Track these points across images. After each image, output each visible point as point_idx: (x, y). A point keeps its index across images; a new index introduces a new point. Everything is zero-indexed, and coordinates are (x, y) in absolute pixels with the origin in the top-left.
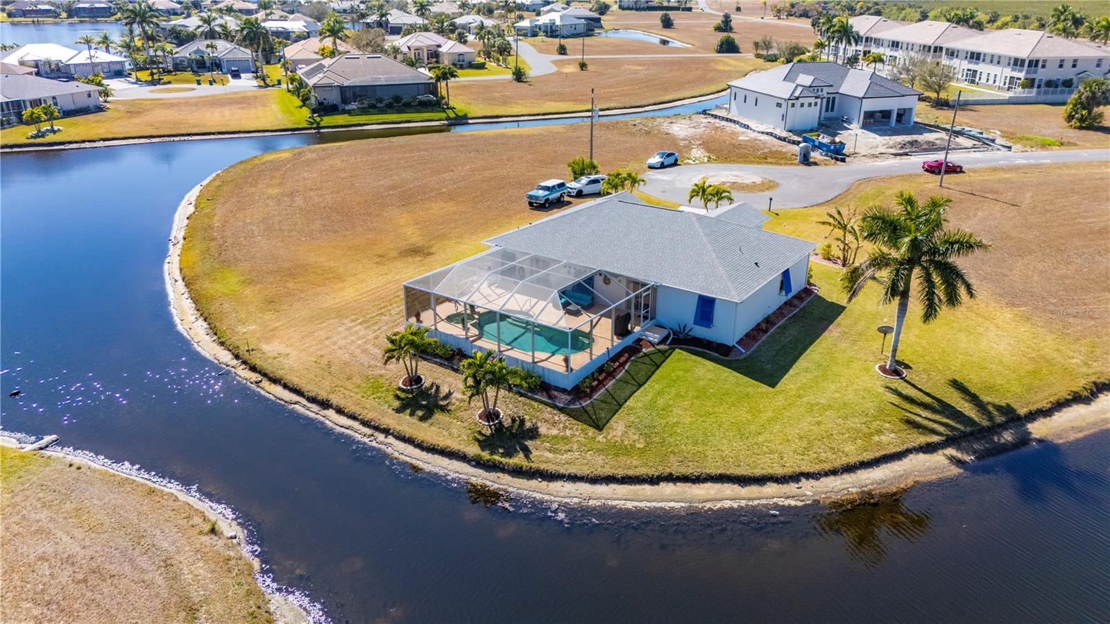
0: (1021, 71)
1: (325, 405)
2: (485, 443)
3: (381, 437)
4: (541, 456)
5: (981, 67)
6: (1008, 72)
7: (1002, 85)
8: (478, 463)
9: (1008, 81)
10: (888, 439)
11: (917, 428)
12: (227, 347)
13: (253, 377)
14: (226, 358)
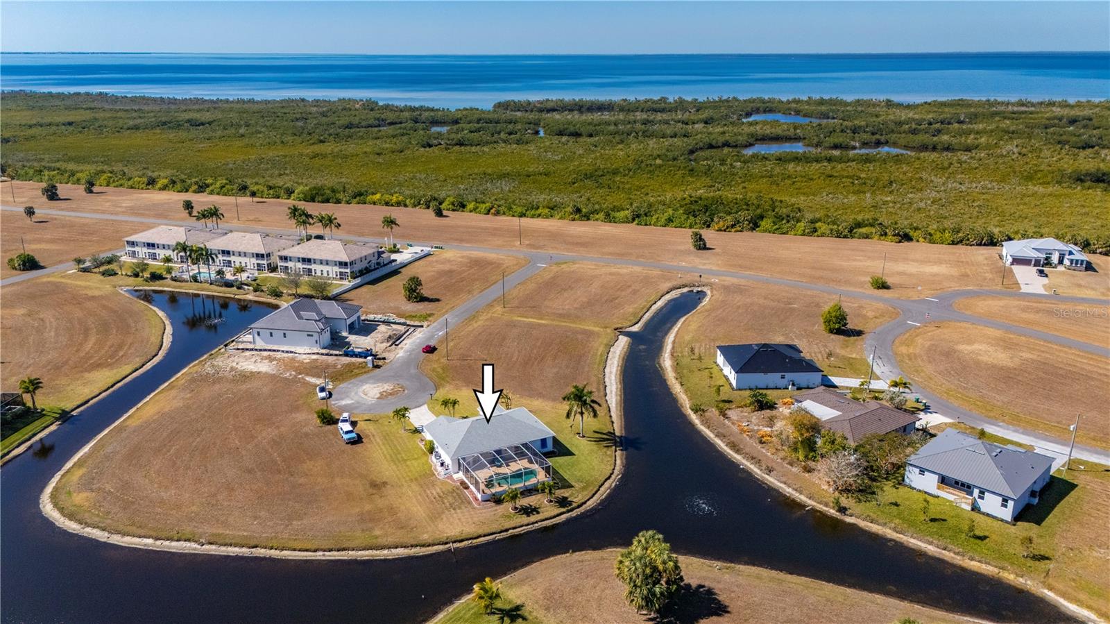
0: (347, 268)
1: (507, 530)
2: (561, 506)
3: (536, 525)
4: (576, 500)
5: (313, 267)
6: (337, 269)
7: (334, 276)
8: (569, 511)
9: (338, 274)
10: (609, 453)
11: (608, 446)
12: (434, 545)
13: (466, 542)
14: (441, 548)
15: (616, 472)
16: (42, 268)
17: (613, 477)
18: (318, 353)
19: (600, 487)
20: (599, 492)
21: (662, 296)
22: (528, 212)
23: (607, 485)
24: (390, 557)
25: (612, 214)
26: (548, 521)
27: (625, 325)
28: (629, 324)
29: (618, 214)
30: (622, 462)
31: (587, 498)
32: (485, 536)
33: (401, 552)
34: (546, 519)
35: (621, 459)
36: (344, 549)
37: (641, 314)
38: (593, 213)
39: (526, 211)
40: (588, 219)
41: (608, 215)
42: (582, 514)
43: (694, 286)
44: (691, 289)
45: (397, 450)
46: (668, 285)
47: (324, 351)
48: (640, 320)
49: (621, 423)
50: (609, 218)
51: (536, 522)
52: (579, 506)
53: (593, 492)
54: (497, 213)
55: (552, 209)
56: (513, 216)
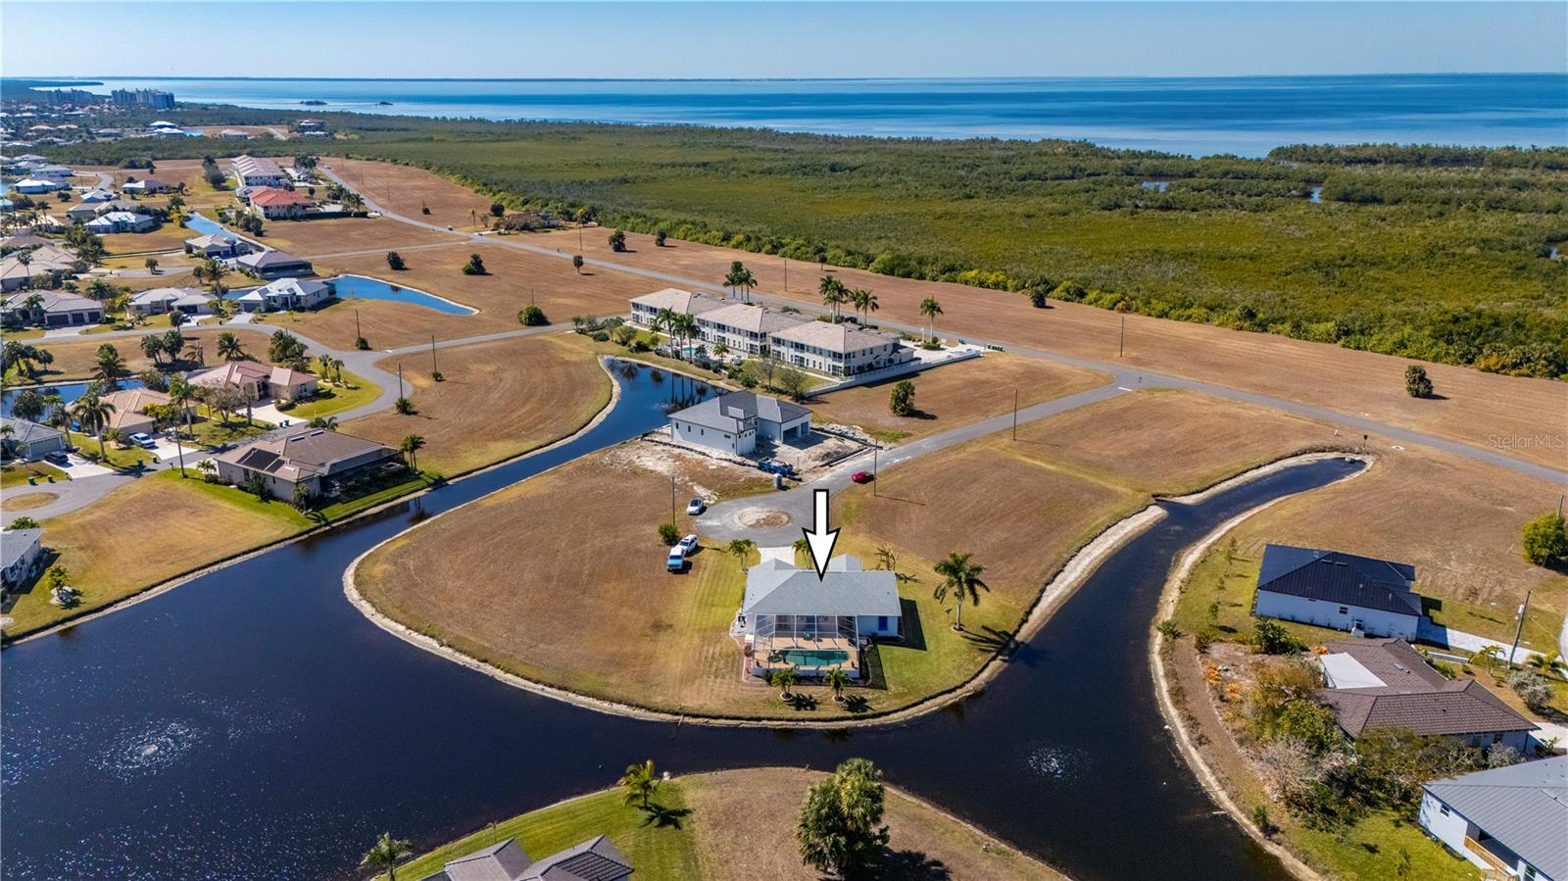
0: (842, 362)
1: (759, 719)
2: (850, 709)
3: (802, 723)
4: (877, 707)
5: (806, 355)
6: (830, 361)
7: (826, 370)
8: (855, 718)
9: (831, 368)
10: (979, 659)
11: (984, 651)
12: (662, 712)
13: (701, 720)
14: (669, 717)
15: (969, 686)
16: (548, 324)
17: (959, 691)
18: (730, 460)
19: (927, 699)
20: (921, 705)
21: (1280, 459)
22: (1172, 311)
23: (939, 700)
24: (607, 712)
25: (1305, 324)
26: (820, 723)
27: (1176, 491)
28: (1184, 490)
29: (1315, 326)
30: (990, 677)
31: (894, 708)
32: (727, 718)
33: (622, 710)
34: (818, 720)
35: (993, 673)
36: (565, 689)
37: (1217, 480)
38: (1275, 321)
39: (1171, 309)
40: (1265, 330)
41: (1297, 326)
42: (873, 726)
43: (1351, 451)
44: (1343, 456)
45: (716, 591)
46: (1305, 444)
47: (739, 459)
48: (1207, 489)
49: (1039, 625)
50: (1298, 331)
51: (803, 720)
52: (874, 716)
53: (909, 703)
54: (1127, 309)
55: (1212, 310)
56: (1149, 315)
